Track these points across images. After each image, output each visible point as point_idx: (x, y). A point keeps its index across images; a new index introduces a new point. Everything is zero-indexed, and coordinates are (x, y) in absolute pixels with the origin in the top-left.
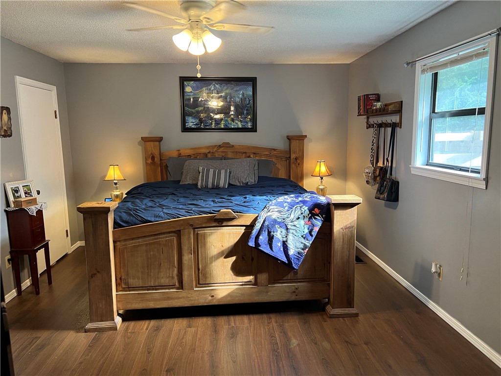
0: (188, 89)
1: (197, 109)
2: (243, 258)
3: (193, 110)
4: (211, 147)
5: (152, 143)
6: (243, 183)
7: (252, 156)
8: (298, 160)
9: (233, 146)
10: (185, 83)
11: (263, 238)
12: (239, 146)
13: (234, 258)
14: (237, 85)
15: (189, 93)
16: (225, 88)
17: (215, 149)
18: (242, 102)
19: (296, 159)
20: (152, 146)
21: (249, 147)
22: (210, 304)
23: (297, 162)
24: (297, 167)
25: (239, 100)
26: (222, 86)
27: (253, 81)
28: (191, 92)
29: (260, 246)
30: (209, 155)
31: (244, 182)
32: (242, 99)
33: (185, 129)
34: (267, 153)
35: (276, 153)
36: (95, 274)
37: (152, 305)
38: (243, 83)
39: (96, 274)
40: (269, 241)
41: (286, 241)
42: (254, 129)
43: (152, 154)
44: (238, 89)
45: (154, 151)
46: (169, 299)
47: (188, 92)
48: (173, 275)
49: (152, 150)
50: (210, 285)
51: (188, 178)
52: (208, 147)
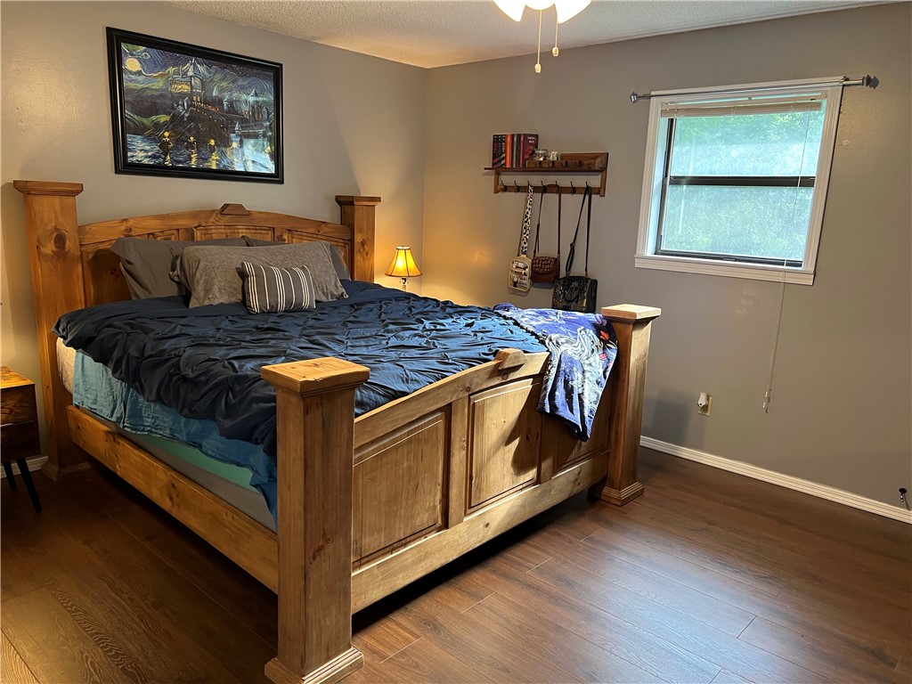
0: (131, 64)
1: (154, 118)
2: (527, 437)
3: (145, 121)
4: (202, 215)
5: (56, 200)
6: (332, 296)
7: (285, 237)
8: (366, 247)
9: (249, 214)
10: (124, 46)
11: (560, 394)
12: (261, 213)
13: (517, 441)
14: (243, 75)
15: (135, 73)
16: (218, 76)
17: (212, 219)
18: (253, 113)
19: (363, 244)
20: (58, 209)
21: (278, 217)
22: (484, 541)
23: (364, 249)
24: (364, 259)
25: (247, 109)
26: (212, 70)
27: (274, 72)
28: (139, 73)
29: (557, 408)
30: (198, 234)
31: (335, 293)
32: (253, 107)
33: (125, 166)
34: (312, 230)
35: (329, 230)
36: (320, 549)
37: (402, 581)
38: (255, 71)
39: (323, 546)
40: (566, 397)
41: (582, 393)
42: (277, 178)
43: (56, 229)
44: (245, 83)
45: (61, 219)
46: (427, 555)
47: (131, 72)
48: (434, 503)
49: (57, 218)
50: (484, 504)
51: (216, 289)
52: (195, 215)
